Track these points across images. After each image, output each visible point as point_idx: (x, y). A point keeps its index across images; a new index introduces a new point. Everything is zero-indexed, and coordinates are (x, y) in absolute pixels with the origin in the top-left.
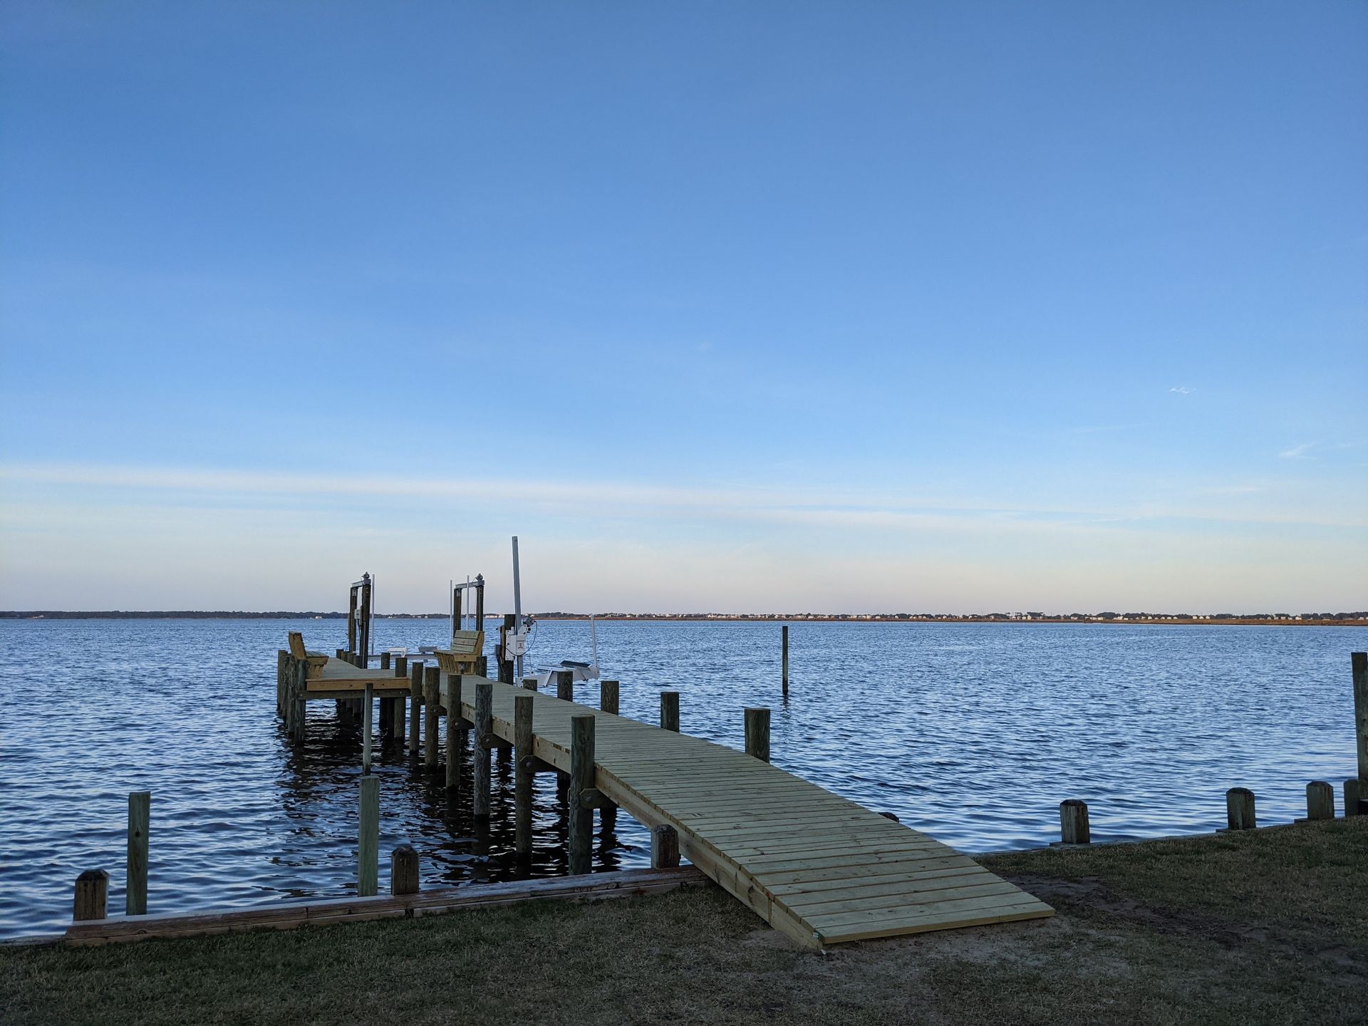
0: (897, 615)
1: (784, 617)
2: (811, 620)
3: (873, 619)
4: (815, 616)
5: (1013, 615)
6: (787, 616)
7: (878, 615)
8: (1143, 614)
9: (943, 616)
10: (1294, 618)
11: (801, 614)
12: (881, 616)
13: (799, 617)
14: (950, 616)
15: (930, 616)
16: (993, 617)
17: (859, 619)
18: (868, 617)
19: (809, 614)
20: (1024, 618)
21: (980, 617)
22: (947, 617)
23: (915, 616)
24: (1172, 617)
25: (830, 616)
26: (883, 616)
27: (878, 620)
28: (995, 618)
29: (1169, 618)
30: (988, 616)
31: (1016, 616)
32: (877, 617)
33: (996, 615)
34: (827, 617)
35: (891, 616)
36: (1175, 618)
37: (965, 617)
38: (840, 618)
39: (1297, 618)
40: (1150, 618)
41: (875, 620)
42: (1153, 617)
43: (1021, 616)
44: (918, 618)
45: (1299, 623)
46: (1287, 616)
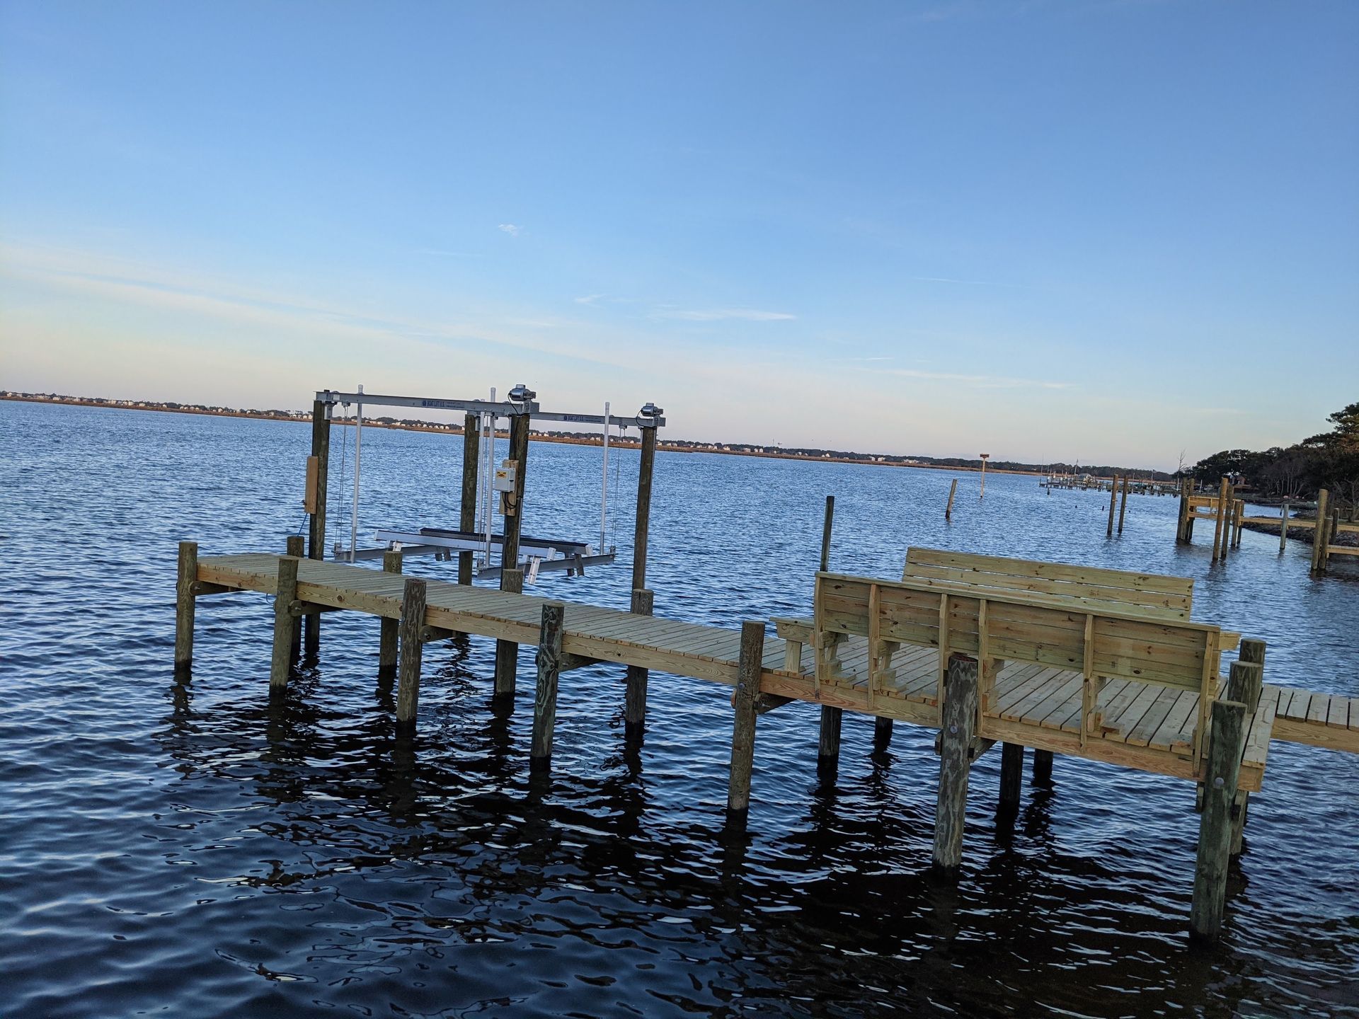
0: (166, 404)
1: (21, 396)
2: (55, 402)
3: (136, 406)
4: (62, 398)
5: (293, 413)
6: (25, 395)
7: (142, 402)
8: (419, 422)
9: (218, 408)
10: (543, 434)
11: (43, 395)
12: (145, 403)
13: (41, 397)
14: (226, 409)
15: (203, 408)
16: (273, 414)
17: (118, 405)
18: (130, 404)
19: (54, 395)
20: (305, 417)
21: (259, 413)
22: (223, 410)
23: (186, 406)
24: (445, 426)
25: (81, 399)
26: (147, 404)
27: (142, 408)
28: (275, 414)
29: (442, 427)
30: (268, 413)
31: (297, 415)
32: (141, 405)
33: (276, 412)
34: (77, 400)
35: (158, 404)
36: (447, 427)
37: (242, 411)
38: (95, 402)
39: (545, 435)
40: (425, 426)
41: (137, 408)
42: (428, 424)
43: (302, 415)
44: (189, 410)
45: (547, 440)
46: (538, 432)
